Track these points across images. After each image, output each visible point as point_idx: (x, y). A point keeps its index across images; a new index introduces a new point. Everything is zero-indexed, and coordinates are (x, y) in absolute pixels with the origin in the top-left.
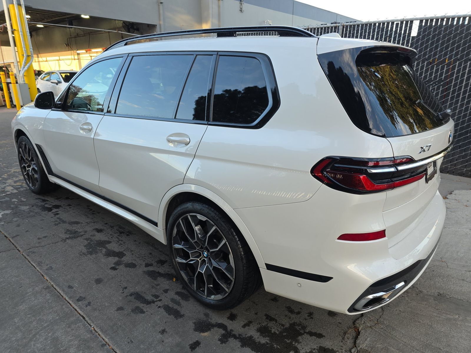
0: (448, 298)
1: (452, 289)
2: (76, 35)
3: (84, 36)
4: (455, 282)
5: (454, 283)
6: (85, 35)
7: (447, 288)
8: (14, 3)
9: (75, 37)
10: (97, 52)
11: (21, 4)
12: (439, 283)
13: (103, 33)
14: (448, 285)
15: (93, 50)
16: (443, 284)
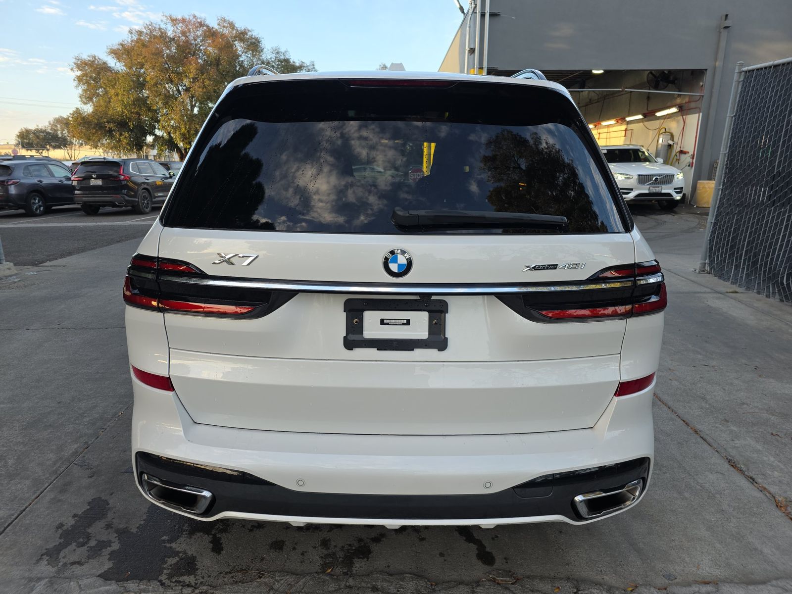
2: (589, 101)
3: (598, 102)
6: (599, 100)
8: (475, 67)
9: (586, 105)
10: (608, 126)
11: (484, 67)
13: (622, 95)
15: (604, 123)
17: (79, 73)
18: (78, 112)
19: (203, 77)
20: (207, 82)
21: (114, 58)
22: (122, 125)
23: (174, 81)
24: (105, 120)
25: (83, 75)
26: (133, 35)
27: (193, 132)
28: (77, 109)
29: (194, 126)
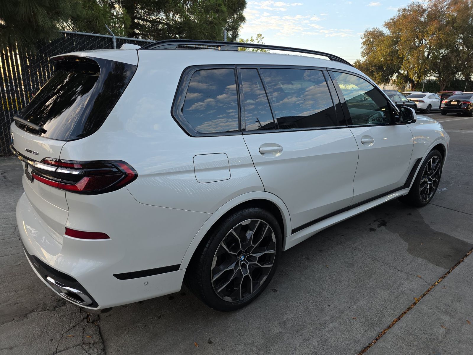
0: (16, 316)
1: (17, 329)
4: (18, 339)
5: (19, 336)
7: (23, 327)
12: (34, 327)
14: (23, 330)
16: (29, 328)
17: (364, 40)
18: (358, 61)
19: (439, 33)
20: (441, 36)
21: (386, 28)
22: (380, 68)
23: (419, 37)
24: (370, 66)
25: (366, 41)
26: (400, 12)
27: (423, 70)
28: (357, 60)
29: (425, 66)
